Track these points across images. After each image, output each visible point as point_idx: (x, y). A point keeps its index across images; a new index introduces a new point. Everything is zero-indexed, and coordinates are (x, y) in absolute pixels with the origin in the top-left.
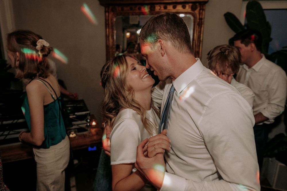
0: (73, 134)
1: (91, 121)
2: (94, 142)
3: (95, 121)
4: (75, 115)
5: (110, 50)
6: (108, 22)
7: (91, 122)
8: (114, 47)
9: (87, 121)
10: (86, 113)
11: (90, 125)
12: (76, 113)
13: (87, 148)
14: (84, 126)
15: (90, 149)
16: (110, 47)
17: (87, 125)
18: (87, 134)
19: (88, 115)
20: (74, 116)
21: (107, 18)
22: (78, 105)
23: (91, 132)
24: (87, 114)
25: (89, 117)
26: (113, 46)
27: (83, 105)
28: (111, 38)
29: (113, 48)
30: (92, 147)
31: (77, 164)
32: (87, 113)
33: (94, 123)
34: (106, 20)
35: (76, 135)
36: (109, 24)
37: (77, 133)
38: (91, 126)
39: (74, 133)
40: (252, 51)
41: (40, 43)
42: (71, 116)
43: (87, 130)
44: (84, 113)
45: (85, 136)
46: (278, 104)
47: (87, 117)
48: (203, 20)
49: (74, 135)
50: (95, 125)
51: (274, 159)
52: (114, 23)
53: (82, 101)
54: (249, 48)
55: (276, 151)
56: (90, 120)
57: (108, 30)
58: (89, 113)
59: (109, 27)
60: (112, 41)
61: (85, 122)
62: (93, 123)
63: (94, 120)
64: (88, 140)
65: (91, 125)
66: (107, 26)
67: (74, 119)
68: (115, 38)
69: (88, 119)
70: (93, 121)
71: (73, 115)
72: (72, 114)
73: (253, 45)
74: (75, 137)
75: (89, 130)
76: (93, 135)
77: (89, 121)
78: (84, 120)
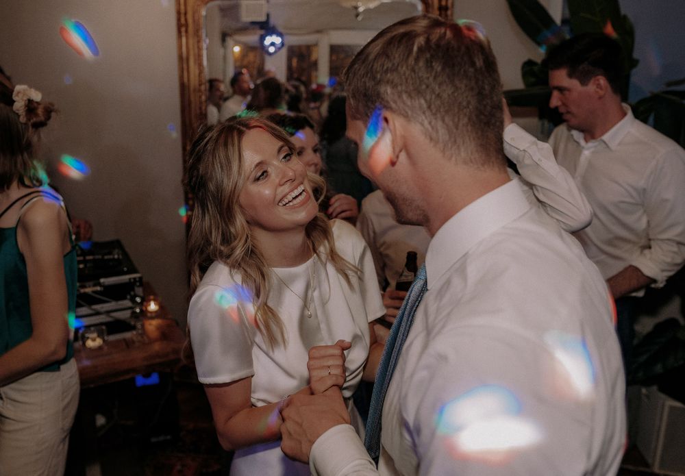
0: (94, 340)
1: (145, 300)
2: (158, 360)
3: (154, 300)
4: (99, 284)
5: (192, 99)
6: (186, 20)
7: (145, 303)
8: (203, 87)
9: (133, 300)
10: (130, 279)
11: (142, 311)
12: (102, 280)
13: (133, 380)
14: (124, 315)
15: (140, 381)
16: (192, 89)
17: (134, 313)
18: (135, 339)
19: (138, 284)
20: (98, 288)
21: (182, 7)
22: (106, 257)
23: (144, 332)
24: (132, 280)
25: (139, 291)
26: (200, 85)
27: (121, 257)
28: (195, 63)
29: (200, 91)
30: (147, 375)
31: (103, 426)
32: (135, 279)
33: (153, 307)
34: (179, 13)
35: (104, 341)
36: (187, 25)
37: (106, 338)
38: (144, 314)
39: (98, 336)
40: (600, 98)
41: (20, 95)
42: (89, 287)
43: (133, 328)
44: (125, 278)
45: (128, 344)
46: (678, 239)
47: (133, 290)
48: (449, 12)
49: (99, 342)
50: (156, 312)
51: (655, 388)
52: (202, 21)
53: (117, 244)
54: (591, 88)
55: (659, 368)
56: (143, 300)
57: (184, 40)
58: (141, 278)
59: (187, 31)
60: (197, 72)
61: (127, 303)
62: (150, 305)
63: (152, 297)
64: (138, 357)
65: (147, 311)
66: (183, 29)
67: (94, 295)
68: (205, 63)
69: (136, 296)
70: (150, 300)
71: (95, 285)
72: (91, 283)
73: (602, 81)
74: (100, 348)
75: (139, 325)
76: (152, 341)
77: (138, 300)
78: (124, 298)
